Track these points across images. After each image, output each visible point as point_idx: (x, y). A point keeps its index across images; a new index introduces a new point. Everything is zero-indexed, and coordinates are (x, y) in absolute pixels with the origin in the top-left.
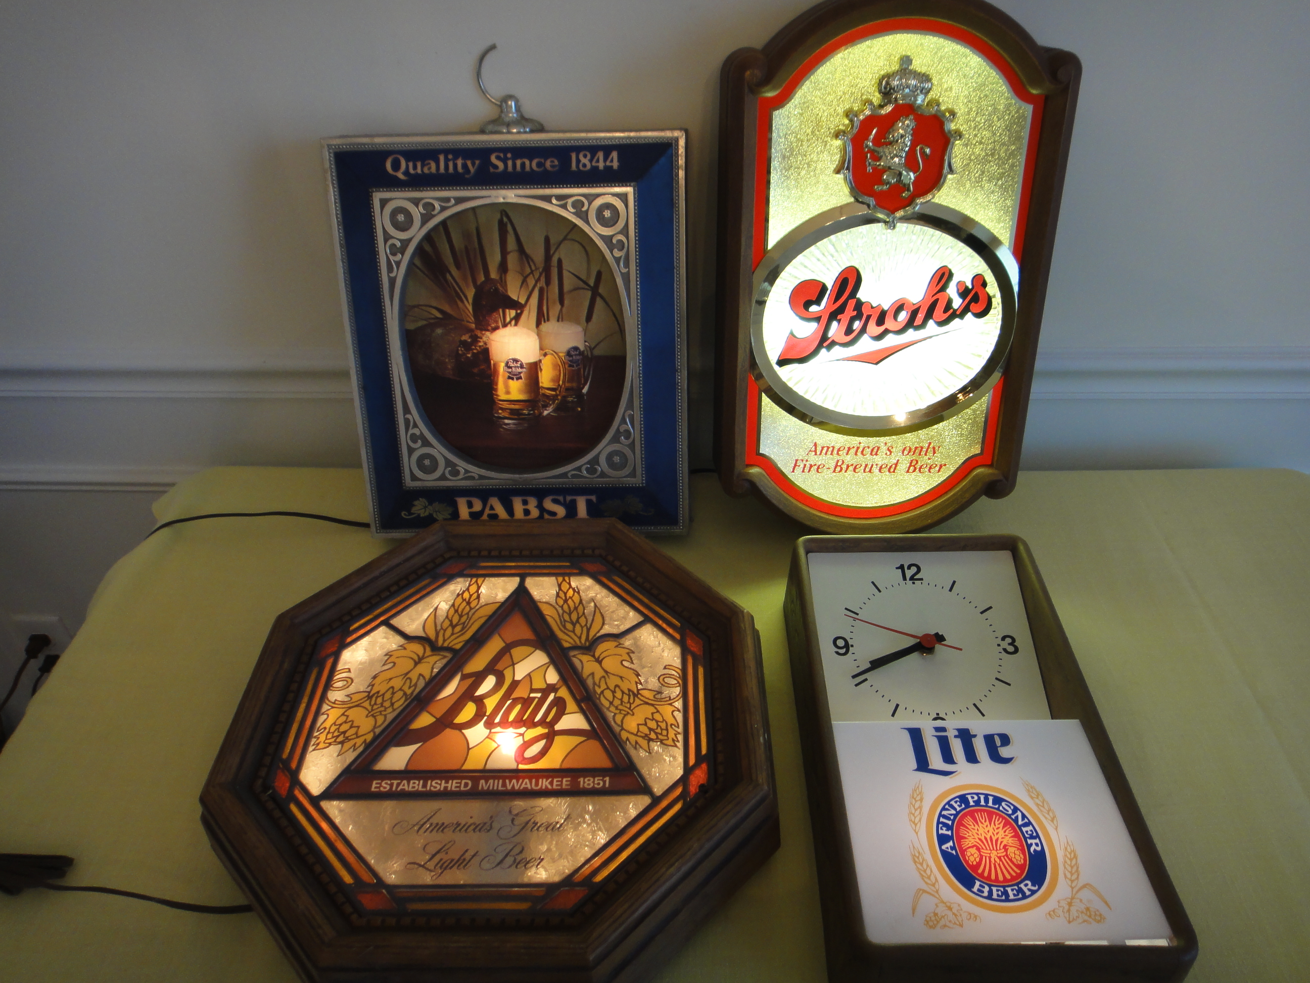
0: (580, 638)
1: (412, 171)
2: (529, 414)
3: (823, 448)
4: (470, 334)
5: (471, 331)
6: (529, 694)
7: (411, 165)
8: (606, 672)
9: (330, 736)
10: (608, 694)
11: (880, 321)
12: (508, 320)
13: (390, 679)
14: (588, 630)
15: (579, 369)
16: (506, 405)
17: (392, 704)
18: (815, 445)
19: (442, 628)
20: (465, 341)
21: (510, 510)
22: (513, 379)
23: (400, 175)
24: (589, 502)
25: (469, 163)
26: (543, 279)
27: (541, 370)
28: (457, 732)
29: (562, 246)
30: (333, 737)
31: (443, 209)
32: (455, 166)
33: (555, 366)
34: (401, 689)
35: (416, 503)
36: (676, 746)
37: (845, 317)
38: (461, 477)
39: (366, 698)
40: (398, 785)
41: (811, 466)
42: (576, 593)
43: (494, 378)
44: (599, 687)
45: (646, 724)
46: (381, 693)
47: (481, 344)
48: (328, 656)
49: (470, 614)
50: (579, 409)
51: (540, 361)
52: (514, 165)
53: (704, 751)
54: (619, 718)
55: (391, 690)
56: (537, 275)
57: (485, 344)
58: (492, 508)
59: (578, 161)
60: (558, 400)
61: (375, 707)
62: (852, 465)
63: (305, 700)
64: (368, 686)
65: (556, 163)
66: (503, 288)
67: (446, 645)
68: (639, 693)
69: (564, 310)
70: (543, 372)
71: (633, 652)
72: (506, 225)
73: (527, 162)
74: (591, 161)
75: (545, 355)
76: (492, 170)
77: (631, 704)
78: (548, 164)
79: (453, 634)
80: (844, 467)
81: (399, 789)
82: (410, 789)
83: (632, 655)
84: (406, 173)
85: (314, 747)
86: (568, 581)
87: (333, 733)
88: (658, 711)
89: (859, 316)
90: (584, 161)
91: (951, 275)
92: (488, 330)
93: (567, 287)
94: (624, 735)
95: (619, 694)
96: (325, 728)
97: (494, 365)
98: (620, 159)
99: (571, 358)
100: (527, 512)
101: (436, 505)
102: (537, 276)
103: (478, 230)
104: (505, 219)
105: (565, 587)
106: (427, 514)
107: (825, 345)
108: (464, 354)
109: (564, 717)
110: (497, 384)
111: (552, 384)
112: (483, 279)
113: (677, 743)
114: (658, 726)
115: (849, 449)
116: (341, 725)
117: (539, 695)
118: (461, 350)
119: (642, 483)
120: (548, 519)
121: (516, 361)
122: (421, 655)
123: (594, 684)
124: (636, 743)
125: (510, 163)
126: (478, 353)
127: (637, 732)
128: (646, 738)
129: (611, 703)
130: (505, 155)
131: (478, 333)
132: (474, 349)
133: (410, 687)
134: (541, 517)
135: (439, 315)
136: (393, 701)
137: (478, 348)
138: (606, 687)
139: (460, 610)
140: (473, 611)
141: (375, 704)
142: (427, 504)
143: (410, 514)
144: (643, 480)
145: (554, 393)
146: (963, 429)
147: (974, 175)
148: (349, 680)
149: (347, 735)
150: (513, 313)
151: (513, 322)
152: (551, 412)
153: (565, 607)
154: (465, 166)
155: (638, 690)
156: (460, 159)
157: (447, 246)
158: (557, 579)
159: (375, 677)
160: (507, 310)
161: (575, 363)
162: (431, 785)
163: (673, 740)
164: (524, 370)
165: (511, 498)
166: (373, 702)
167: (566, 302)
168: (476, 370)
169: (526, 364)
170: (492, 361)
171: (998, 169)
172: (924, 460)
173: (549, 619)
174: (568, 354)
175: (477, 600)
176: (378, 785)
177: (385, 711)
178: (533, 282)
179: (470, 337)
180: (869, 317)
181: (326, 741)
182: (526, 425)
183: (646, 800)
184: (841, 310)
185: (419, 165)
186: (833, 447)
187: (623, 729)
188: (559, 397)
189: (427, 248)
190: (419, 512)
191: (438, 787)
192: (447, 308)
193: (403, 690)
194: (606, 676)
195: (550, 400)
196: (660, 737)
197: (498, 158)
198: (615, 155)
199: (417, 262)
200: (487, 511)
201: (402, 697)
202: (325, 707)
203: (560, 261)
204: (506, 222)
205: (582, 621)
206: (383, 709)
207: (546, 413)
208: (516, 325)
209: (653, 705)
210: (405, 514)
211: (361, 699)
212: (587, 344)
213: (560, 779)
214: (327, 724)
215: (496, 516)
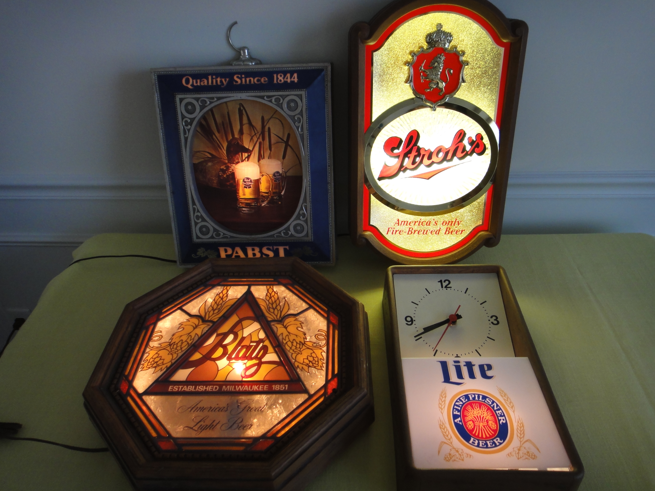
0: (277, 316)
1: (195, 84)
2: (255, 205)
3: (402, 222)
4: (225, 166)
5: (225, 164)
6: (250, 344)
7: (195, 81)
8: (289, 333)
9: (149, 364)
10: (290, 344)
11: (430, 158)
12: (244, 158)
13: (181, 336)
14: (281, 312)
15: (279, 183)
16: (243, 201)
17: (181, 348)
18: (398, 220)
19: (208, 311)
20: (223, 169)
21: (246, 253)
23: (189, 86)
24: (285, 250)
25: (223, 80)
26: (261, 137)
27: (261, 183)
28: (213, 362)
29: (270, 121)
30: (151, 364)
31: (211, 103)
32: (217, 81)
33: (268, 181)
34: (186, 341)
35: (199, 250)
36: (322, 369)
37: (412, 156)
38: (221, 236)
39: (169, 345)
40: (182, 388)
41: (396, 231)
42: (276, 294)
43: (237, 188)
44: (285, 340)
45: (307, 359)
46: (176, 343)
47: (231, 170)
48: (151, 324)
49: (223, 304)
50: (280, 203)
51: (260, 179)
52: (246, 81)
53: (336, 372)
54: (294, 356)
55: (181, 342)
56: (258, 135)
57: (233, 170)
58: (237, 253)
59: (277, 78)
60: (269, 198)
61: (173, 350)
62: (417, 230)
63: (138, 346)
64: (170, 339)
65: (267, 79)
66: (241, 142)
67: (209, 319)
68: (305, 343)
69: (272, 153)
71: (303, 323)
72: (242, 111)
73: (252, 79)
74: (284, 78)
75: (263, 176)
76: (234, 83)
77: (300, 349)
78: (262, 80)
79: (213, 314)
80: (413, 231)
81: (182, 390)
82: (188, 390)
83: (302, 324)
84: (192, 85)
85: (141, 369)
86: (272, 288)
87: (151, 362)
88: (314, 352)
89: (419, 155)
90: (280, 78)
91: (465, 134)
92: (234, 164)
93: (273, 141)
94: (296, 364)
95: (295, 344)
96: (147, 360)
97: (237, 181)
98: (298, 78)
99: (276, 177)
100: (254, 254)
101: (209, 251)
102: (258, 136)
103: (228, 113)
104: (242, 108)
105: (270, 291)
106: (204, 255)
107: (402, 169)
108: (222, 175)
109: (267, 355)
110: (239, 190)
111: (266, 190)
112: (231, 138)
113: (323, 368)
114: (314, 359)
115: (415, 222)
116: (155, 358)
117: (255, 344)
118: (221, 174)
119: (312, 240)
120: (265, 258)
121: (248, 179)
122: (197, 324)
123: (283, 339)
124: (302, 368)
125: (244, 80)
126: (229, 175)
127: (303, 363)
128: (307, 365)
129: (291, 348)
130: (241, 76)
131: (229, 165)
132: (227, 173)
133: (190, 340)
134: (262, 256)
135: (210, 156)
136: (182, 347)
137: (229, 172)
138: (288, 340)
139: (218, 302)
140: (224, 303)
141: (173, 348)
142: (205, 250)
143: (197, 255)
144: (312, 238)
145: (267, 195)
146: (473, 212)
147: (476, 84)
148: (161, 337)
149: (158, 363)
150: (246, 155)
151: (246, 159)
152: (266, 204)
153: (270, 301)
154: (221, 81)
155: (305, 342)
156: (219, 78)
157: (213, 121)
158: (267, 287)
159: (173, 335)
160: (244, 154)
161: (277, 179)
162: (198, 388)
163: (321, 367)
164: (252, 183)
165: (246, 247)
166: (172, 347)
167: (273, 149)
168: (228, 184)
169: (253, 180)
170: (236, 179)
171: (488, 80)
172: (453, 228)
173: (262, 307)
174: (274, 175)
175: (226, 297)
176: (172, 388)
177: (178, 351)
178: (256, 139)
179: (225, 167)
180: (424, 156)
181: (148, 366)
182: (253, 211)
183: (305, 396)
184: (410, 152)
185: (199, 81)
186: (407, 222)
187: (296, 361)
188: (270, 197)
189: (204, 123)
190: (201, 254)
191: (202, 389)
192: (214, 153)
193: (187, 342)
194: (289, 335)
195: (265, 198)
196: (314, 365)
197: (238, 77)
198: (295, 75)
199: (199, 129)
200: (235, 254)
201: (186, 345)
202: (148, 350)
203: (269, 129)
204: (242, 110)
205: (278, 308)
206: (177, 350)
207: (263, 205)
208: (248, 161)
209: (311, 349)
210: (194, 256)
211: (166, 346)
212: (283, 170)
213: (263, 386)
214: (148, 358)
215: (239, 256)
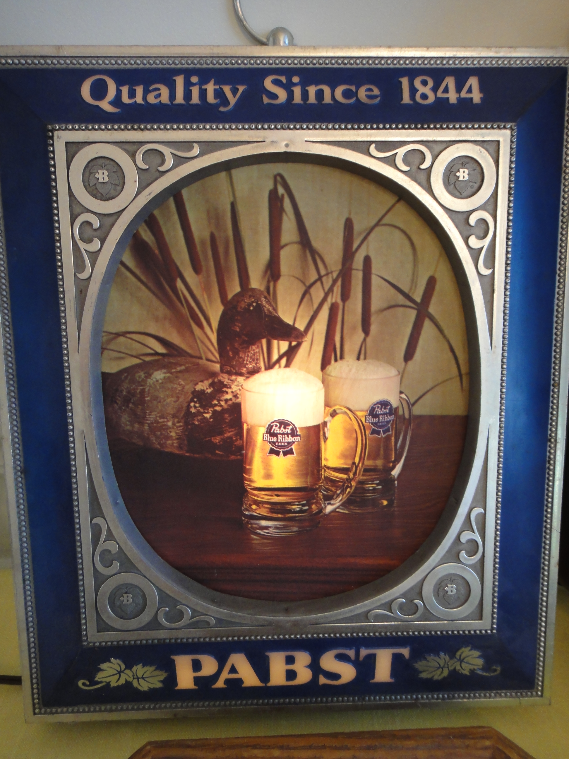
1: (125, 99)
2: (301, 511)
4: (210, 381)
5: (213, 374)
7: (125, 90)
12: (275, 356)
15: (388, 438)
16: (264, 497)
20: (202, 392)
21: (263, 671)
22: (277, 453)
23: (105, 105)
24: (397, 659)
25: (227, 90)
26: (337, 289)
27: (326, 439)
29: (372, 235)
31: (180, 161)
32: (203, 94)
33: (349, 432)
35: (104, 666)
38: (185, 621)
43: (246, 454)
47: (228, 396)
50: (385, 503)
51: (325, 424)
52: (305, 95)
56: (328, 282)
57: (236, 396)
58: (233, 670)
59: (413, 91)
60: (351, 487)
65: (376, 91)
66: (270, 305)
69: (369, 340)
70: (328, 441)
72: (282, 200)
73: (327, 90)
74: (435, 89)
75: (334, 414)
76: (266, 100)
78: (362, 93)
84: (117, 102)
90: (422, 89)
92: (241, 374)
93: (376, 304)
97: (248, 430)
98: (482, 88)
99: (376, 420)
100: (291, 675)
101: (139, 669)
102: (327, 287)
103: (233, 205)
104: (281, 191)
106: (122, 681)
108: (199, 413)
110: (251, 463)
111: (342, 461)
112: (238, 289)
118: (195, 407)
119: (492, 629)
120: (325, 685)
121: (284, 424)
125: (297, 91)
126: (224, 411)
130: (289, 80)
131: (225, 379)
132: (216, 405)
134: (315, 678)
135: (160, 349)
137: (223, 403)
142: (123, 667)
143: (93, 683)
144: (493, 623)
145: (344, 476)
150: (284, 346)
151: (284, 361)
152: (338, 508)
154: (219, 94)
156: (212, 82)
157: (180, 233)
160: (275, 342)
161: (381, 427)
164: (297, 439)
165: (267, 654)
167: (374, 328)
168: (217, 440)
169: (302, 429)
170: (245, 426)
174: (372, 412)
178: (322, 295)
179: (211, 385)
182: (295, 529)
185: (139, 90)
188: (353, 484)
189: (147, 236)
190: (108, 680)
192: (175, 338)
195: (337, 487)
197: (276, 82)
198: (473, 82)
199: (128, 258)
200: (225, 675)
203: (367, 261)
204: (283, 195)
207: (329, 509)
208: (287, 365)
210: (84, 684)
212: (403, 396)
215: (240, 681)
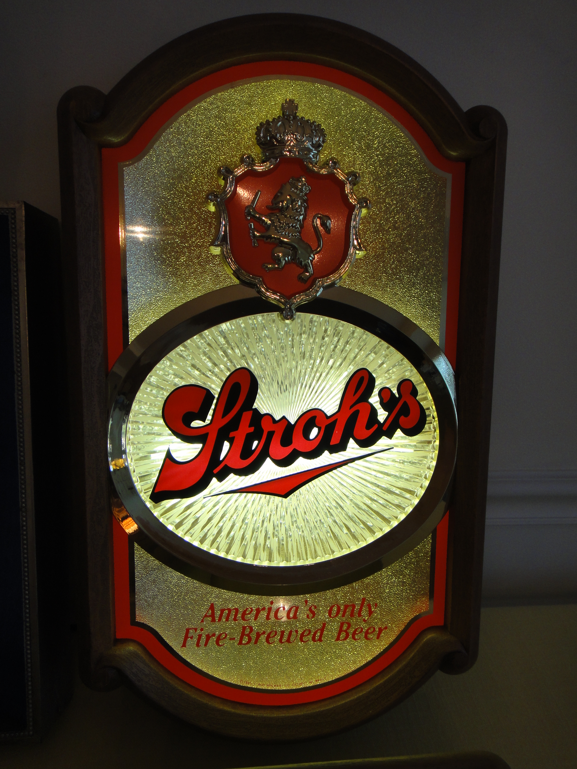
3: (222, 611)
11: (286, 441)
18: (212, 607)
37: (240, 434)
41: (208, 637)
62: (264, 633)
80: (254, 636)
89: (257, 435)
91: (372, 381)
107: (216, 471)
115: (258, 611)
146: (404, 576)
147: (390, 267)
171: (418, 257)
172: (357, 623)
180: (271, 435)
184: (234, 425)
186: (237, 610)
